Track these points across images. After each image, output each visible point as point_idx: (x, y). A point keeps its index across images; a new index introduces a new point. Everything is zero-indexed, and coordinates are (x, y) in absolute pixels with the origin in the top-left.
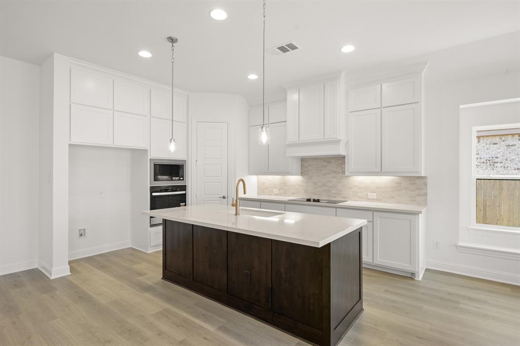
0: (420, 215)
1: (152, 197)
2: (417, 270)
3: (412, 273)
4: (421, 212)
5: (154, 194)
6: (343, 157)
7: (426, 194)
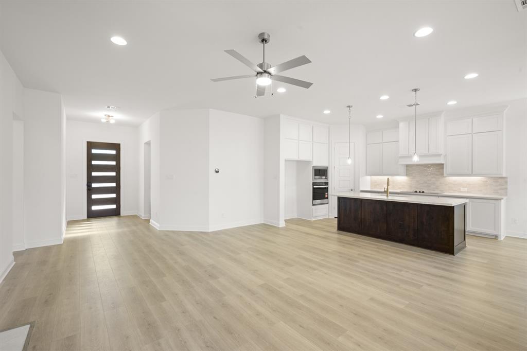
0: (502, 200)
1: (314, 188)
2: (499, 234)
3: (496, 236)
4: (503, 199)
5: (315, 187)
6: (443, 164)
7: (507, 189)
